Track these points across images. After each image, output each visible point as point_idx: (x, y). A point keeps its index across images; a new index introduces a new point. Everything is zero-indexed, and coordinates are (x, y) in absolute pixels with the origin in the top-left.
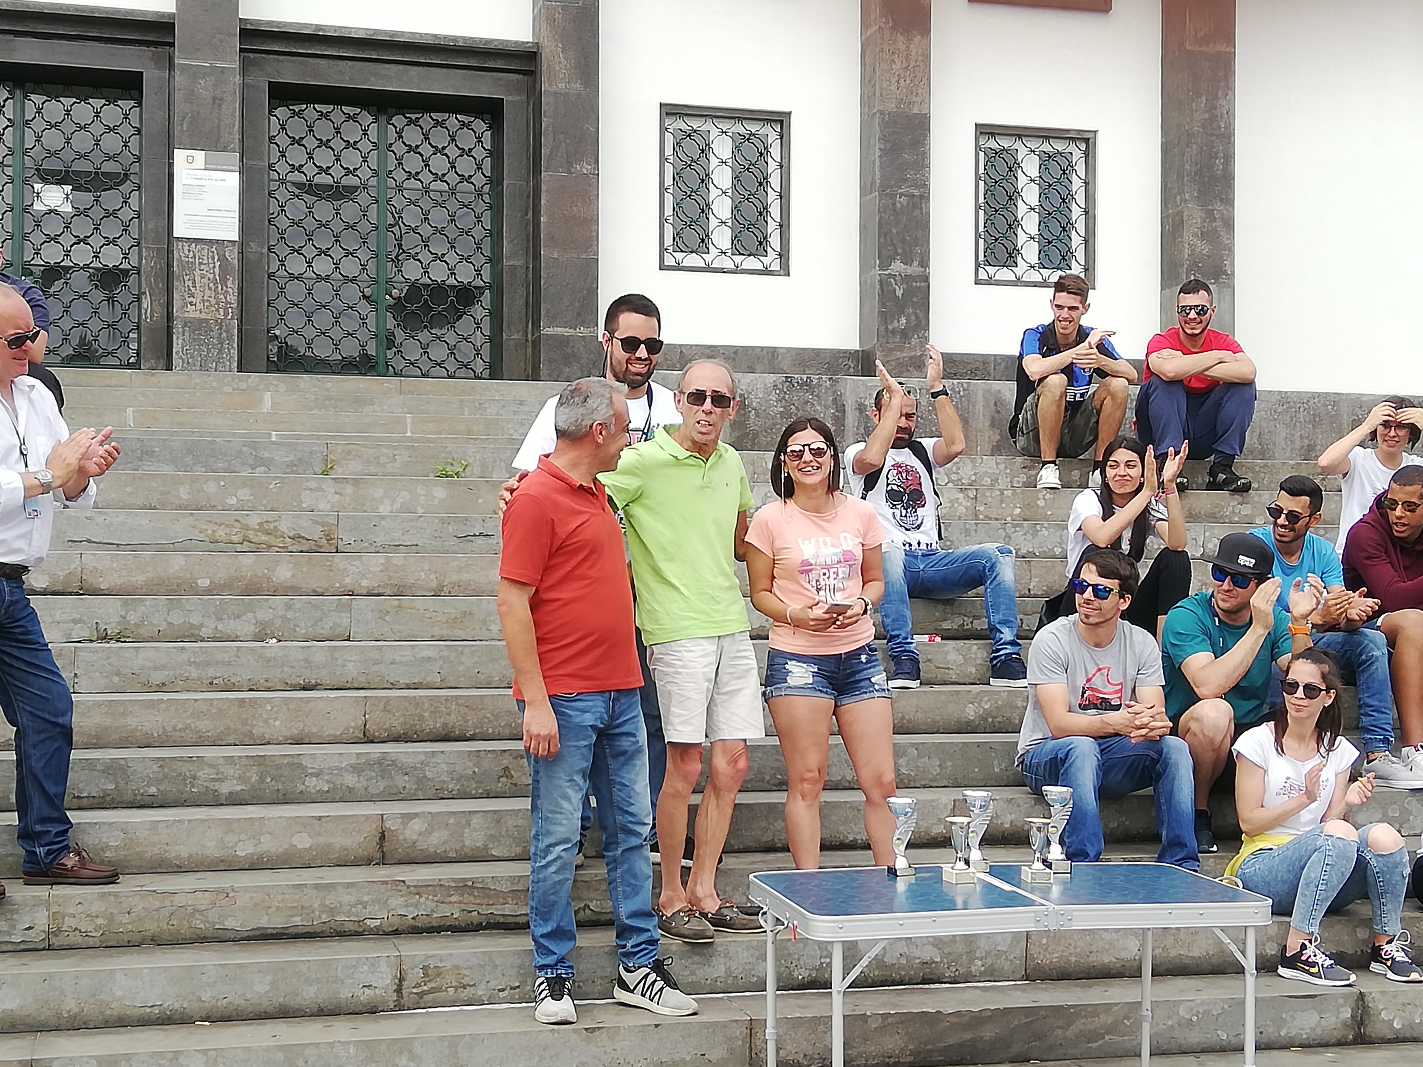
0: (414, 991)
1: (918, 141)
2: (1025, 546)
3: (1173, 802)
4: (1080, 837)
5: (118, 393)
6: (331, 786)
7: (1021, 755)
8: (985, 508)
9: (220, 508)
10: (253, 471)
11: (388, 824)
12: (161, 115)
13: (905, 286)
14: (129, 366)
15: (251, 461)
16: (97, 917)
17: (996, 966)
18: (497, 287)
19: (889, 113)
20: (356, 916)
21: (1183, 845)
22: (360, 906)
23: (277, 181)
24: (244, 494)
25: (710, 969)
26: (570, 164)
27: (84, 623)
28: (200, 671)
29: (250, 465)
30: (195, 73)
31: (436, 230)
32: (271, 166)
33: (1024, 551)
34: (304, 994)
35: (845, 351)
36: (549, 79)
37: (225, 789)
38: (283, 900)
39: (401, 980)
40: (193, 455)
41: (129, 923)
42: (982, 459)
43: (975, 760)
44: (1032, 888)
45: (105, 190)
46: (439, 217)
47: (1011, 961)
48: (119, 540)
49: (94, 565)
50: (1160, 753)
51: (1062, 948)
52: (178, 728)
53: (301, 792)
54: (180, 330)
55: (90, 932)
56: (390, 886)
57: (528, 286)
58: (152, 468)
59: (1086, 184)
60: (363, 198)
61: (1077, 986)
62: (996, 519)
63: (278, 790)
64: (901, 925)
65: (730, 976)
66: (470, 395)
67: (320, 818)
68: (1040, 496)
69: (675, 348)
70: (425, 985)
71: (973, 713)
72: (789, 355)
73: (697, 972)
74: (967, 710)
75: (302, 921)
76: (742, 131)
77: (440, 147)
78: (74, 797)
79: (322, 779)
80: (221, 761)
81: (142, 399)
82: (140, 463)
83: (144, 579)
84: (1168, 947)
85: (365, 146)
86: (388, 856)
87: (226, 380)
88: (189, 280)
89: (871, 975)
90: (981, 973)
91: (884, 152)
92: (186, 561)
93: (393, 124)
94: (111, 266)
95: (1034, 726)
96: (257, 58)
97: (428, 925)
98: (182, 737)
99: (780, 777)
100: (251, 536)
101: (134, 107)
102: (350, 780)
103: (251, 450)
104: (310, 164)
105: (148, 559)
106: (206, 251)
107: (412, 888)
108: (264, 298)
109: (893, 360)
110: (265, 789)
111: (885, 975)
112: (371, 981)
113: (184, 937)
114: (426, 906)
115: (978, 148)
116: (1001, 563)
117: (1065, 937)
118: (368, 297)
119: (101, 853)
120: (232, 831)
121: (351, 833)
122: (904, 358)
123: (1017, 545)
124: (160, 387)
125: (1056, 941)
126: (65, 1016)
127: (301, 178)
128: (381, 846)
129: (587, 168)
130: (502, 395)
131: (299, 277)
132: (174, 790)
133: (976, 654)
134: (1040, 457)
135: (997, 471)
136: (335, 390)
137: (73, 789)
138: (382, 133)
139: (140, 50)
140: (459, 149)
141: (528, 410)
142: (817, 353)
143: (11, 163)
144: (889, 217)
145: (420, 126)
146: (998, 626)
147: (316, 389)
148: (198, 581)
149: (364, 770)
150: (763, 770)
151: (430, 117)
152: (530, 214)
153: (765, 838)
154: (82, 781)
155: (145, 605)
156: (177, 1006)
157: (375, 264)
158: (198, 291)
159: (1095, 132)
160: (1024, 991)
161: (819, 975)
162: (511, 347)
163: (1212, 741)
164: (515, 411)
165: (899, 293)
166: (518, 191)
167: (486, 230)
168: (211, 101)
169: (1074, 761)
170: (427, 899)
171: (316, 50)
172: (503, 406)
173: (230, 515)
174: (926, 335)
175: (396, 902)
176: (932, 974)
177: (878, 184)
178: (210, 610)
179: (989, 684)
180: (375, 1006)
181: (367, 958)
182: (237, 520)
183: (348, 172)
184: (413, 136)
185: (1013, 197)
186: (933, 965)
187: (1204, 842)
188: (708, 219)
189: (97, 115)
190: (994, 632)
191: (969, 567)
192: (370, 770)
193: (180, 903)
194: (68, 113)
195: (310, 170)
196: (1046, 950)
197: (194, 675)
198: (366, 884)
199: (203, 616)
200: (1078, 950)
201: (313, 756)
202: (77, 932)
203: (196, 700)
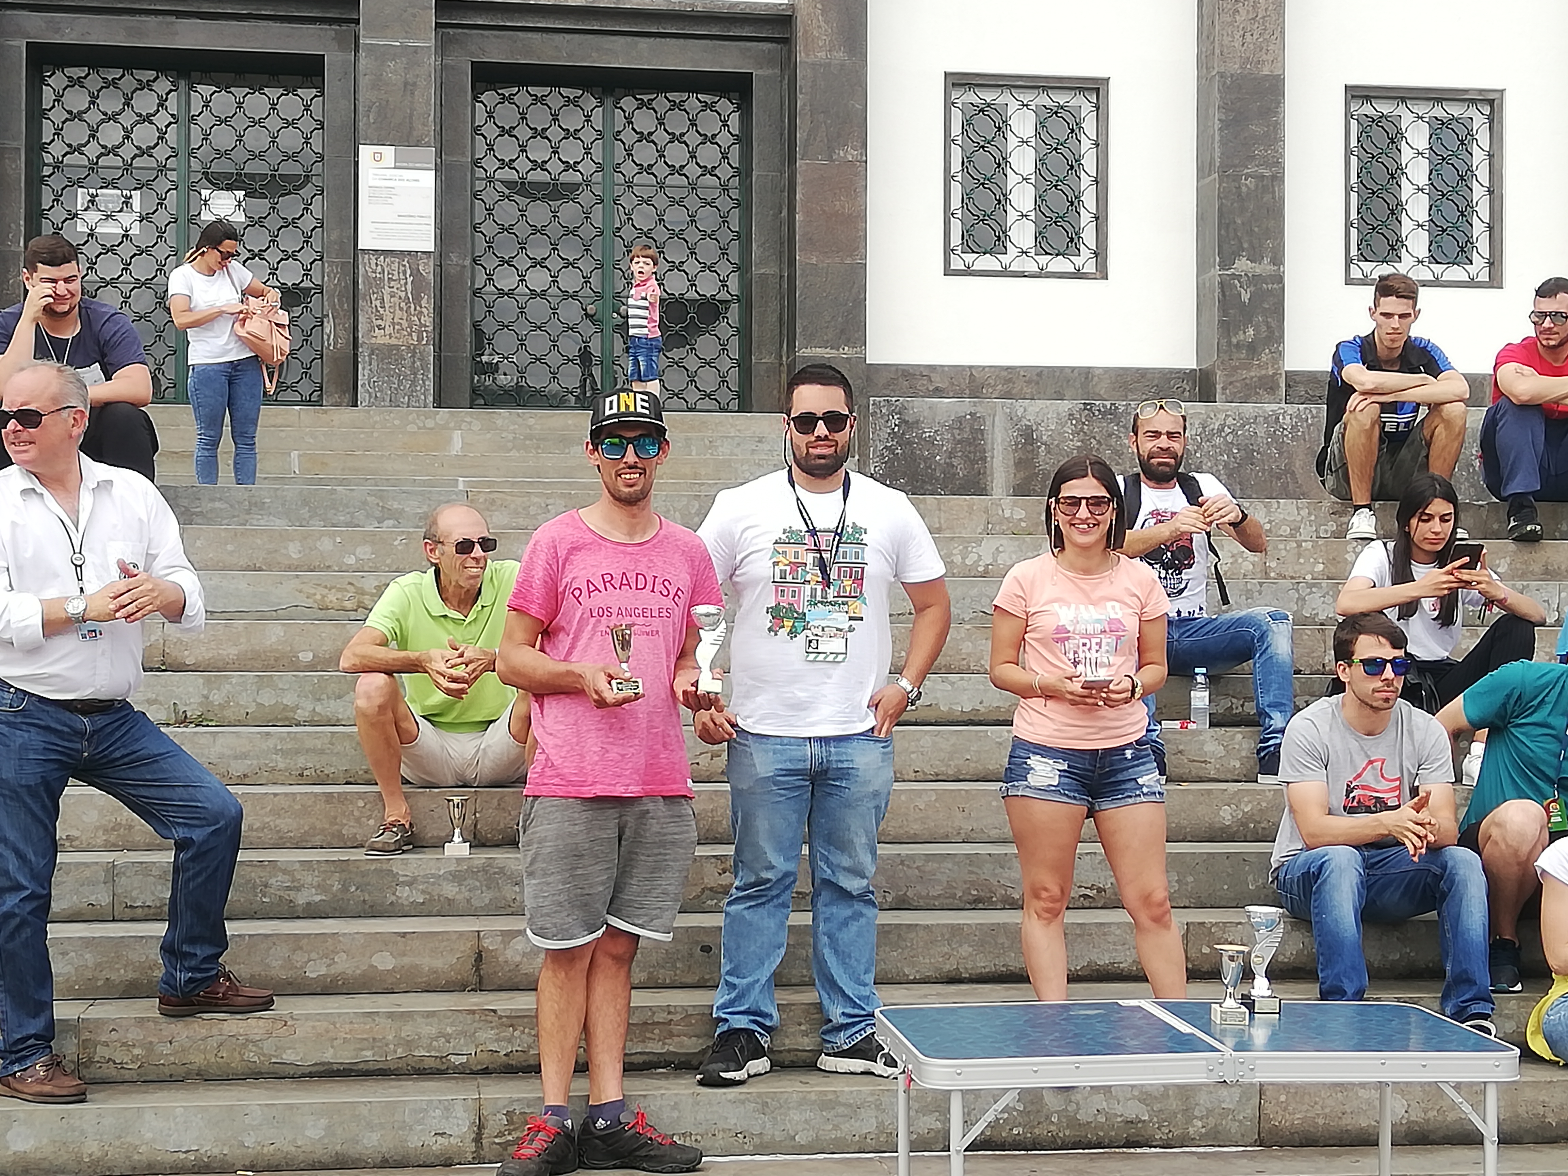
0: (497, 1140)
1: (1269, 109)
2: (1324, 610)
3: (1459, 927)
4: (1335, 971)
5: (283, 434)
6: (428, 897)
7: (1276, 869)
8: (1278, 564)
9: (337, 569)
10: (380, 525)
11: (486, 943)
12: (345, 105)
13: (1253, 289)
14: (308, 402)
15: (378, 514)
16: (134, 1045)
17: (1220, 1128)
18: (745, 300)
19: (1232, 76)
20: (438, 1051)
21: (1471, 982)
22: (443, 1040)
23: (484, 179)
24: (364, 552)
25: (858, 1124)
26: (831, 150)
27: (161, 704)
28: (288, 761)
29: (376, 518)
30: (382, 54)
31: (674, 234)
32: (476, 163)
33: (1322, 617)
34: (365, 1141)
35: (1179, 371)
36: (806, 46)
37: (301, 899)
38: (351, 1030)
39: (481, 1127)
40: (310, 507)
41: (170, 1054)
42: (1278, 502)
43: (1224, 874)
44: (1221, 1030)
45: (282, 195)
46: (676, 217)
47: (1240, 1122)
48: (213, 607)
49: (178, 635)
50: (1444, 867)
51: (1305, 1107)
52: (255, 827)
53: (392, 903)
54: (367, 358)
55: (126, 1063)
56: (477, 1016)
57: (782, 298)
58: (262, 522)
59: (1491, 156)
60: (585, 197)
61: (1322, 1155)
62: (1292, 578)
63: (364, 901)
64: (1036, 1072)
65: (883, 1132)
66: (700, 431)
67: (404, 935)
68: (1349, 548)
69: (964, 370)
70: (509, 1134)
71: (1230, 817)
72: (1107, 376)
73: (842, 1127)
74: (1221, 813)
75: (373, 1056)
76: (1048, 103)
77: (678, 133)
78: (126, 907)
79: (416, 888)
80: (298, 865)
81: (311, 441)
82: (247, 517)
83: (236, 652)
84: (1445, 1109)
85: (588, 135)
86: (485, 981)
87: (410, 418)
88: (376, 299)
89: (1061, 1135)
90: (1201, 1136)
91: (1226, 125)
92: (285, 632)
93: (621, 108)
94: (290, 284)
95: (1291, 833)
96: (459, 34)
97: (524, 1064)
98: (260, 838)
99: (975, 893)
100: (366, 602)
101: (316, 96)
102: (450, 890)
103: (377, 501)
104: (523, 157)
105: (241, 629)
106: (397, 265)
107: (504, 1019)
108: (466, 319)
109: (1236, 381)
110: (349, 900)
111: (1078, 1136)
112: (445, 1128)
113: (235, 1071)
114: (521, 1040)
115: (1348, 115)
116: (1273, 631)
117: (1310, 1094)
118: (592, 316)
119: (150, 971)
120: (301, 948)
121: (442, 953)
122: (1252, 378)
123: (1314, 609)
124: (333, 426)
125: (1298, 1099)
126: (87, 1160)
127: (513, 176)
128: (478, 970)
129: (851, 154)
130: (739, 431)
131: (510, 294)
132: (242, 900)
133: (1240, 744)
134: (1351, 499)
135: (1299, 518)
136: (538, 427)
137: (126, 897)
138: (608, 119)
139: (321, 29)
140: (701, 135)
141: (769, 448)
142: (1142, 373)
143: (174, 167)
144: (1232, 204)
145: (653, 109)
146: (1267, 710)
147: (516, 426)
148: (300, 655)
149: (465, 879)
150: (954, 884)
151: (666, 97)
152: (785, 212)
153: (948, 967)
154: (135, 889)
155: (231, 683)
156: (216, 1151)
157: (600, 275)
158: (387, 312)
159: (1502, 91)
160: (1252, 1158)
161: (995, 1133)
162: (762, 373)
163: (1516, 853)
164: (754, 450)
165: (1245, 297)
166: (770, 185)
167: (733, 232)
168: (402, 86)
169: (1328, 876)
170: (523, 1032)
171: (527, 22)
172: (738, 444)
173: (342, 577)
174: (1280, 349)
175: (485, 1035)
176: (1138, 1135)
177: (1218, 164)
178: (307, 688)
179: (1256, 781)
180: (450, 1158)
181: (440, 1101)
182: (350, 583)
183: (568, 166)
184: (645, 121)
185: (1395, 175)
186: (1140, 1125)
187: (1503, 980)
188: (1006, 212)
189: (273, 107)
190: (1263, 717)
191: (1234, 638)
192: (472, 878)
193: (230, 1032)
194: (240, 105)
195: (522, 165)
196: (1285, 1109)
197: (281, 766)
198: (450, 1013)
199: (298, 696)
200: (1327, 1110)
201: (405, 861)
202: (111, 1063)
203: (275, 795)
